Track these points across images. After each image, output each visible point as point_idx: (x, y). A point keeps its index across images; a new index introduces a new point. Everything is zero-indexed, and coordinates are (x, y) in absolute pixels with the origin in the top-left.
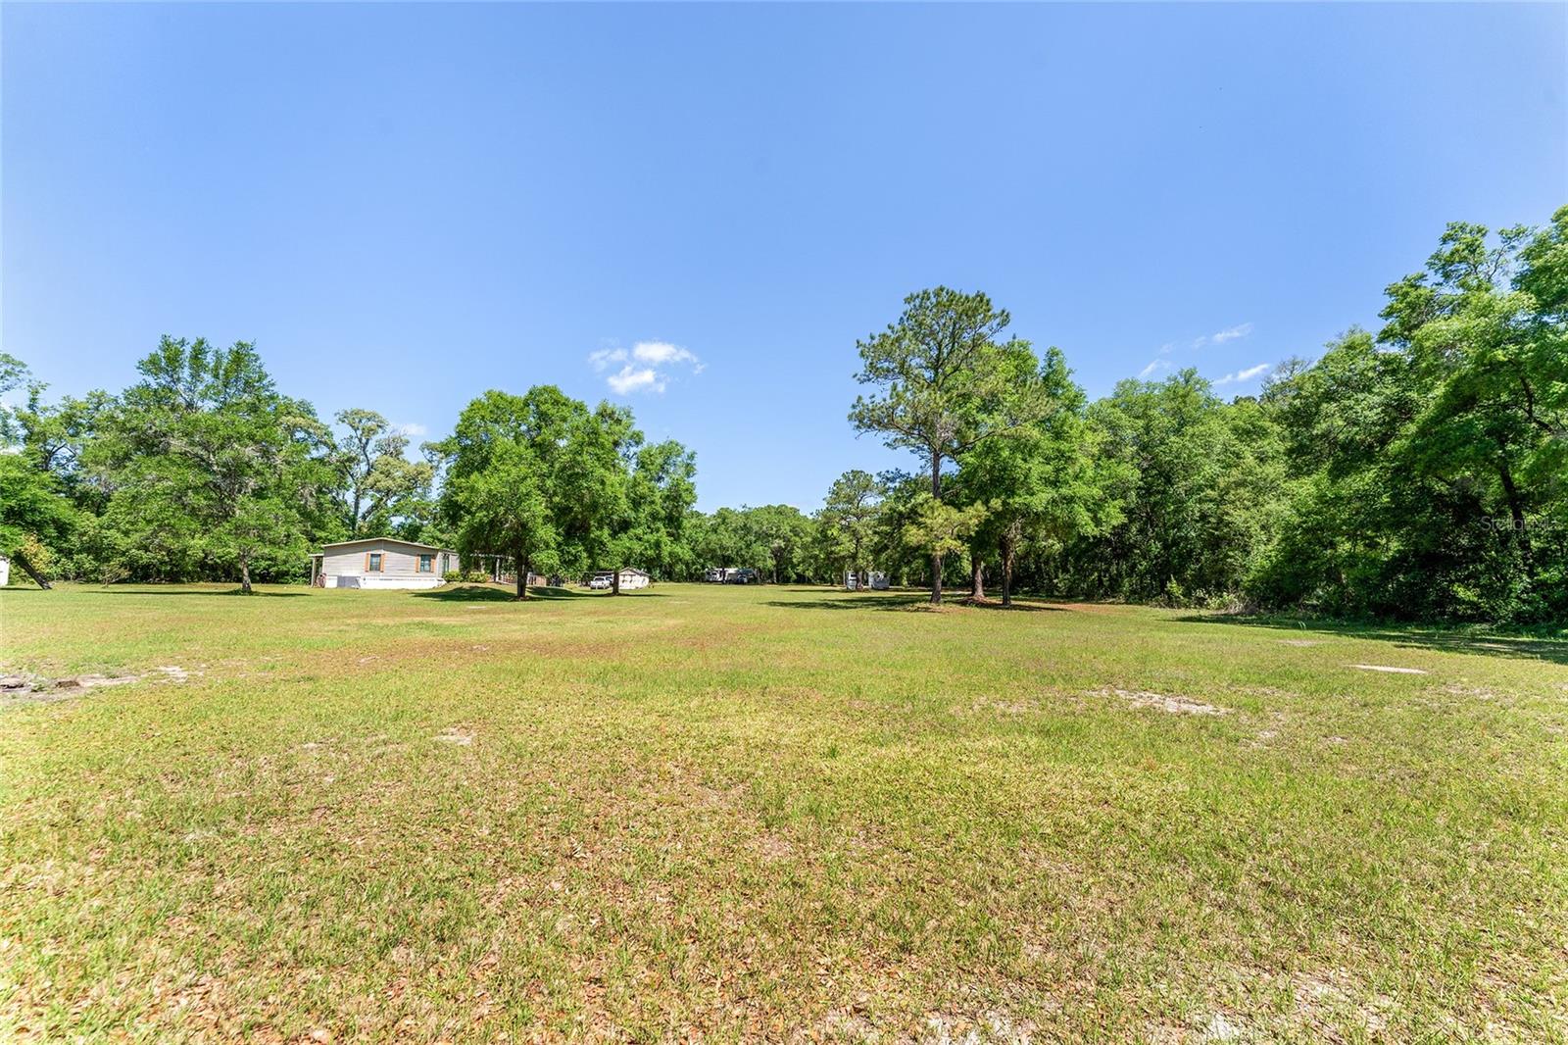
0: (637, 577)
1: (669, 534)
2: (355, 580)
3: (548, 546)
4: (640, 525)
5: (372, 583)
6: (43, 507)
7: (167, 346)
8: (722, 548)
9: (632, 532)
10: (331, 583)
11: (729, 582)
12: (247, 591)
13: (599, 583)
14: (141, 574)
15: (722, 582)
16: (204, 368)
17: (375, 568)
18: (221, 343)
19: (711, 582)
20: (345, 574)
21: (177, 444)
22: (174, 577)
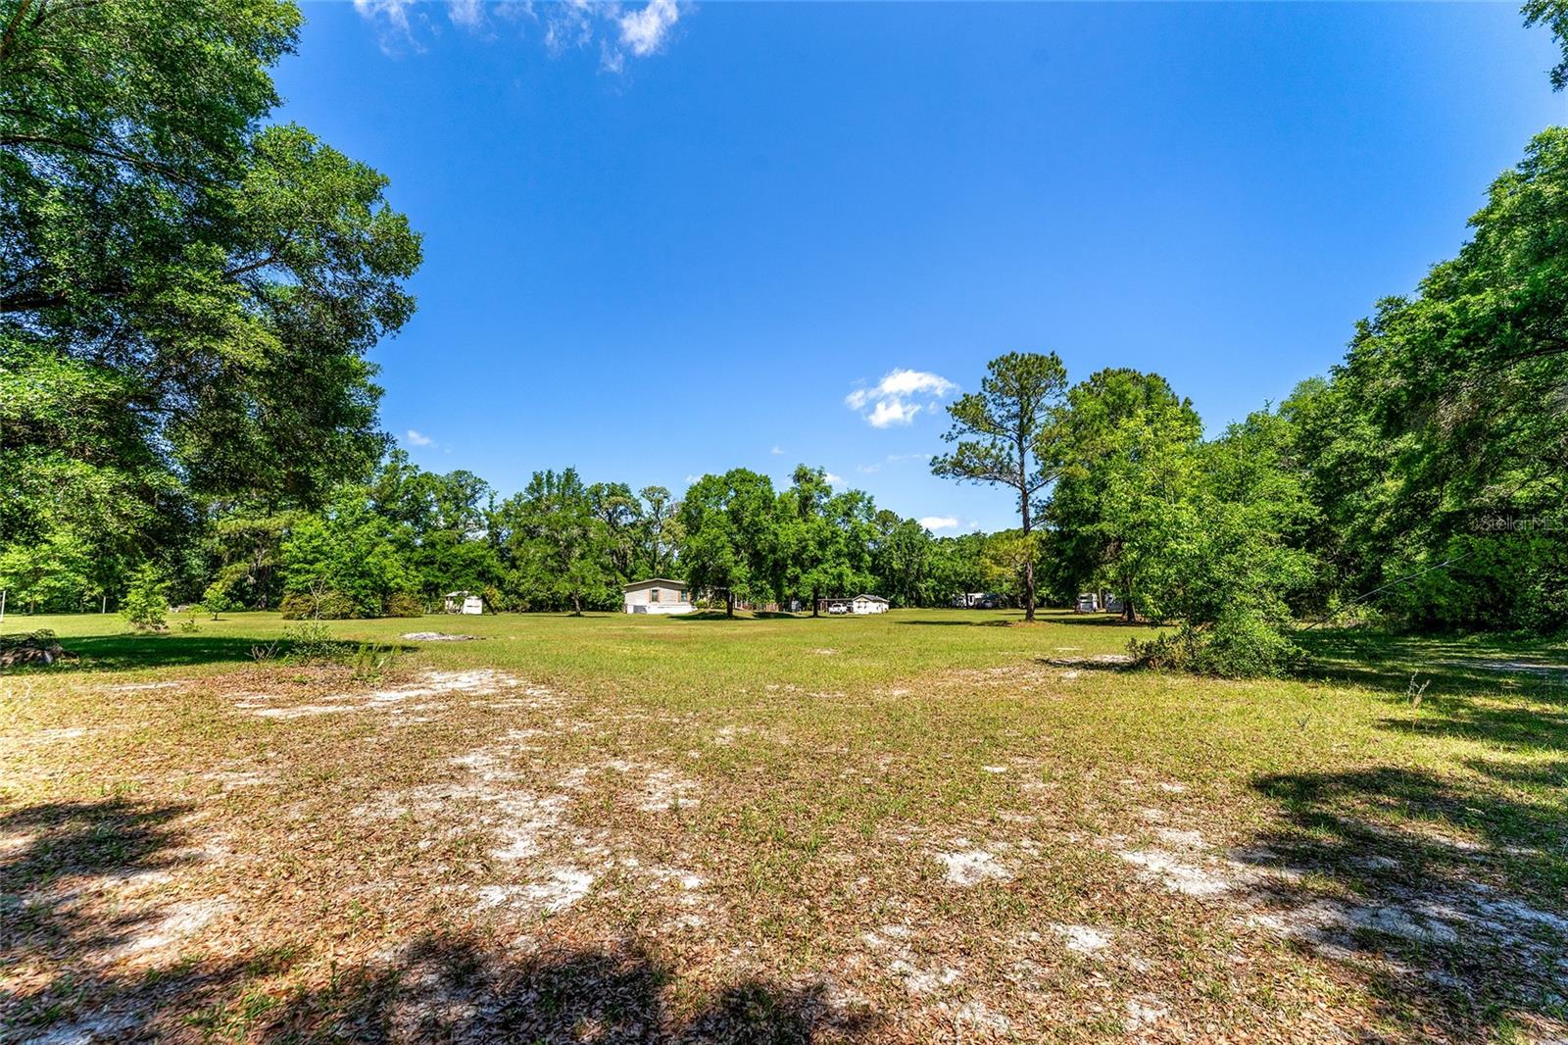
0: (870, 604)
1: (853, 567)
2: (643, 608)
3: (741, 582)
4: (827, 561)
5: (653, 609)
6: (492, 569)
7: (536, 477)
8: (956, 574)
9: (820, 568)
10: (630, 610)
11: (972, 607)
12: (578, 615)
13: (836, 609)
14: (537, 606)
15: (968, 607)
16: (552, 485)
17: (655, 599)
18: (559, 471)
19: (957, 608)
20: (638, 604)
21: (544, 531)
22: (556, 608)
